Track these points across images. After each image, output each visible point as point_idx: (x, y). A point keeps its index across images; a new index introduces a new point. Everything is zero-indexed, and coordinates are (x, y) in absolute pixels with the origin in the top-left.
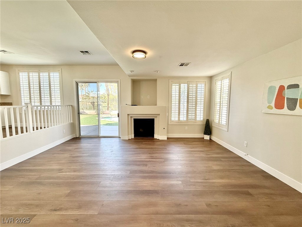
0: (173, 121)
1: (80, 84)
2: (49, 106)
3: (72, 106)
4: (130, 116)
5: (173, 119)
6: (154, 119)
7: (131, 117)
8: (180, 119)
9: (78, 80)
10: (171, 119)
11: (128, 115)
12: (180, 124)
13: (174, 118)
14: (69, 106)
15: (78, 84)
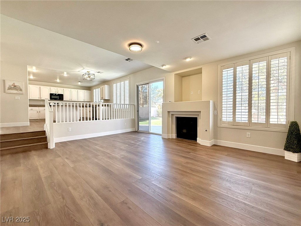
0: (224, 122)
1: (140, 87)
2: (123, 104)
3: (134, 105)
4: (171, 113)
5: (224, 119)
6: (197, 118)
7: (172, 115)
8: (237, 119)
9: (138, 84)
10: (221, 120)
11: (169, 112)
12: (236, 126)
13: (226, 117)
14: (132, 105)
15: (138, 87)
